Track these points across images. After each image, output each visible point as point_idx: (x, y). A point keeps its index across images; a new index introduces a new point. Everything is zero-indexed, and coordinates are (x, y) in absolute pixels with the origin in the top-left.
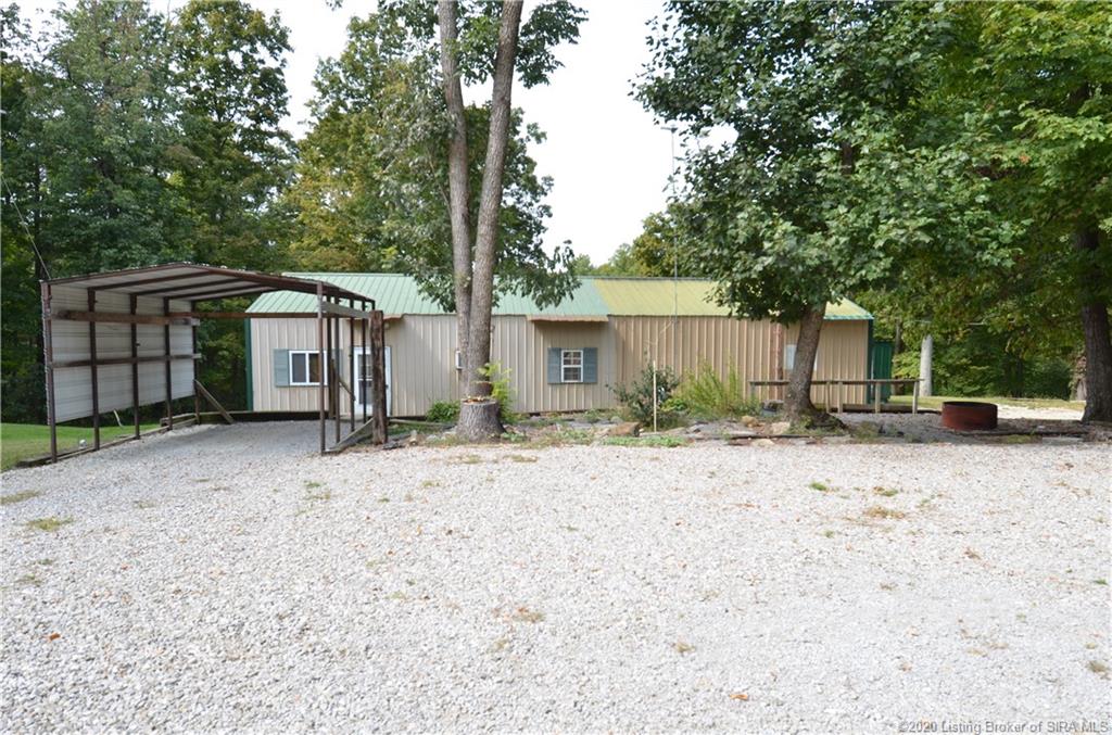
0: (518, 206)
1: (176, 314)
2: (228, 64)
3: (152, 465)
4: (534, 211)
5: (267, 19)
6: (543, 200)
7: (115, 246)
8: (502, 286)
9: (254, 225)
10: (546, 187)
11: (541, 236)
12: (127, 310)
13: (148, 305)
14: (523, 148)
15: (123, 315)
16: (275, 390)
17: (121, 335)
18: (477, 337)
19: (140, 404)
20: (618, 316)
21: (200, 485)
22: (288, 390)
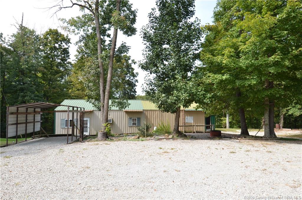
0: (130, 80)
1: (37, 112)
2: (55, 47)
3: (29, 147)
4: (133, 81)
5: (65, 36)
6: (136, 78)
7: (23, 92)
8: (112, 105)
9: (60, 86)
10: (136, 75)
11: (135, 87)
12: (25, 111)
13: (31, 110)
14: (131, 65)
15: (24, 113)
16: (61, 129)
17: (24, 117)
18: (105, 117)
19: (27, 133)
20: (145, 110)
21: (39, 151)
22: (64, 129)
